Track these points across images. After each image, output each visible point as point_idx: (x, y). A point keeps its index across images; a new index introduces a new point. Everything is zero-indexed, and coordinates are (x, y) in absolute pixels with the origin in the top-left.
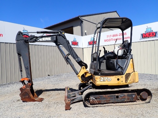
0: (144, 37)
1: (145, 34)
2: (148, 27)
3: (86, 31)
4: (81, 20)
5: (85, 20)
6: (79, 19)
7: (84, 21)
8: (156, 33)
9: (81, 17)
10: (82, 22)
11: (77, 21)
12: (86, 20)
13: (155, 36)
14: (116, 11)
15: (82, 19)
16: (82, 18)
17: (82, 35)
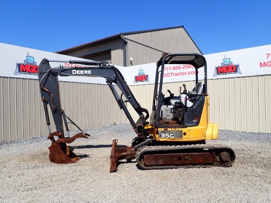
0: (219, 72)
1: (221, 68)
2: (226, 57)
3: (131, 59)
4: (123, 40)
5: (130, 40)
6: (121, 38)
7: (128, 41)
8: (237, 66)
9: (123, 35)
10: (126, 43)
11: (118, 41)
12: (132, 41)
13: (236, 71)
14: (183, 27)
15: (126, 39)
16: (126, 37)
17: (125, 65)
